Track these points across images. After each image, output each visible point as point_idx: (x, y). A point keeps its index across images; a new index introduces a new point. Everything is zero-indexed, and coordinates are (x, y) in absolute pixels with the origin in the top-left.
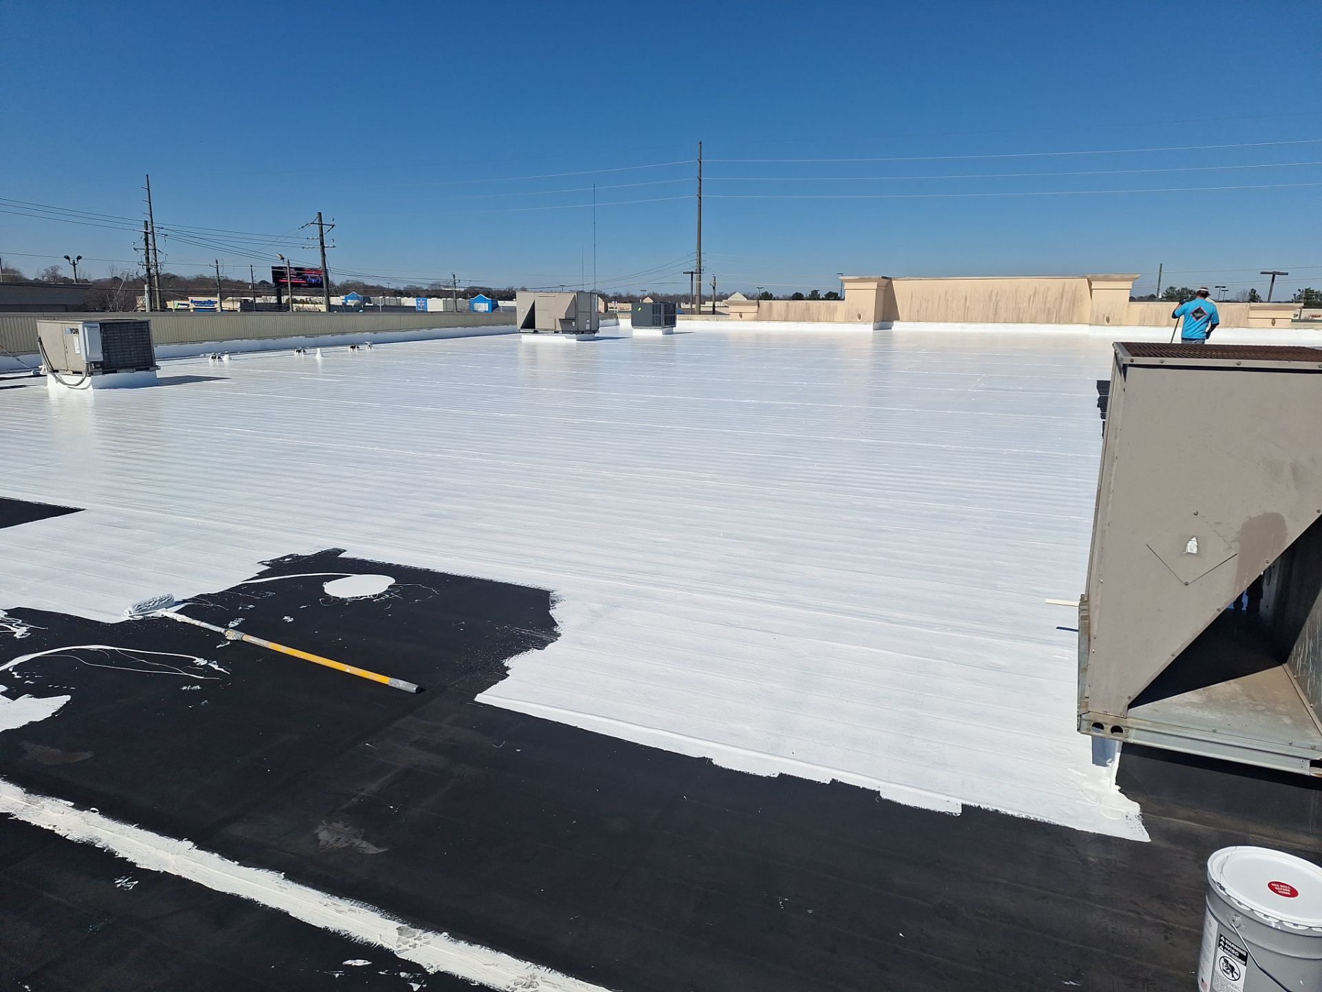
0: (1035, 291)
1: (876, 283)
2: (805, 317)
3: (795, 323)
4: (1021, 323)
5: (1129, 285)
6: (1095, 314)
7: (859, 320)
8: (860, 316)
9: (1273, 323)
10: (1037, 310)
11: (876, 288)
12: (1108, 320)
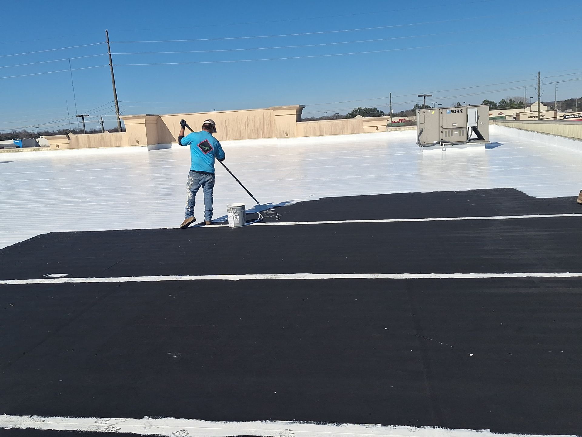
0: (247, 119)
1: (144, 119)
2: (102, 144)
3: (96, 149)
5: (295, 112)
6: (279, 131)
7: (138, 144)
8: (138, 141)
9: (377, 129)
10: (251, 131)
11: (145, 122)
12: (287, 135)
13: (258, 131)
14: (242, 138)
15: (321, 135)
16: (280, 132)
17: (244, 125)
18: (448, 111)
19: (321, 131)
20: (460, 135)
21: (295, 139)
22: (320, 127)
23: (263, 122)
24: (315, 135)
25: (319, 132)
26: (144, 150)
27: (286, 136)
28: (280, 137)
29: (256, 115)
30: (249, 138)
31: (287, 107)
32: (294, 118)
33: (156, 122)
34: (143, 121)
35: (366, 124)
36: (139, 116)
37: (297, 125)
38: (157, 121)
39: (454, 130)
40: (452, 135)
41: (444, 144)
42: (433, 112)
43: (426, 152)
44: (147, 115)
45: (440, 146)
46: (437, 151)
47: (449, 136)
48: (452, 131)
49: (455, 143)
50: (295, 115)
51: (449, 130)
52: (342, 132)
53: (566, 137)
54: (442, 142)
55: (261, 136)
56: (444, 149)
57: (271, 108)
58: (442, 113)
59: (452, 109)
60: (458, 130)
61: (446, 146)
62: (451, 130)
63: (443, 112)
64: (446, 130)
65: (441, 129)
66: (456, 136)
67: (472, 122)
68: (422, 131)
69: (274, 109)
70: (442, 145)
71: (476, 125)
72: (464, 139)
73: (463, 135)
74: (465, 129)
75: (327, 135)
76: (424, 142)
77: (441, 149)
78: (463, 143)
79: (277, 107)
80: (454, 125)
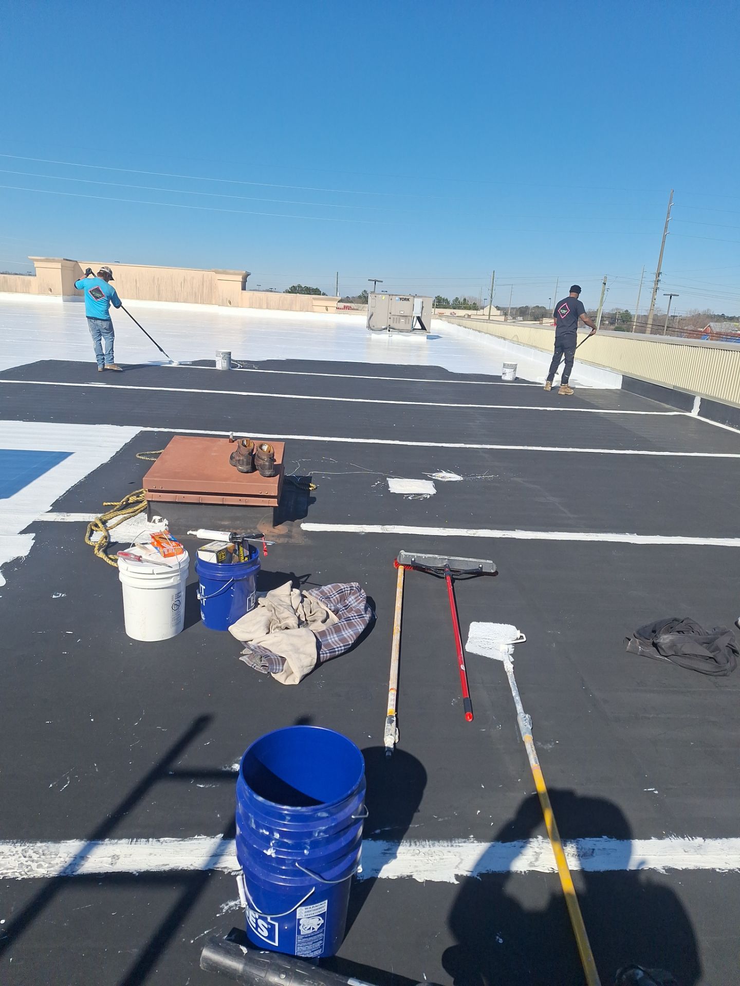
0: (184, 280)
1: (60, 264)
2: (6, 288)
4: (178, 302)
5: (240, 278)
6: (221, 298)
7: (50, 293)
8: (51, 289)
9: (327, 310)
10: (187, 293)
11: (60, 268)
12: (230, 303)
13: (195, 295)
14: (176, 300)
15: (267, 308)
16: (223, 300)
17: (179, 285)
18: (397, 298)
19: (267, 304)
20: (406, 323)
21: (239, 309)
22: (267, 300)
23: (203, 285)
24: (260, 307)
25: (266, 305)
26: (58, 300)
27: (229, 305)
28: (222, 304)
29: (195, 275)
30: (184, 302)
31: (232, 271)
32: (240, 285)
33: (72, 269)
34: (59, 265)
35: (316, 303)
36: (53, 260)
37: (242, 293)
38: (74, 267)
39: (401, 318)
40: (399, 323)
41: (391, 330)
42: (384, 297)
43: (375, 336)
44: (64, 259)
45: (388, 332)
46: (384, 337)
47: (396, 322)
48: (399, 319)
49: (401, 331)
50: (240, 283)
51: (397, 317)
52: (290, 308)
53: (493, 335)
54: (389, 328)
55: (199, 300)
56: (391, 335)
57: (213, 270)
58: (391, 299)
59: (401, 297)
60: (404, 318)
61: (393, 333)
62: (398, 317)
63: (393, 299)
64: (394, 317)
65: (389, 314)
66: (402, 324)
67: (417, 312)
68: (372, 315)
69: (217, 272)
70: (389, 331)
71: (420, 315)
72: (409, 328)
73: (409, 323)
74: (410, 318)
75: (274, 309)
76: (374, 326)
77: (388, 335)
78: (407, 331)
79: (220, 270)
80: (401, 312)
